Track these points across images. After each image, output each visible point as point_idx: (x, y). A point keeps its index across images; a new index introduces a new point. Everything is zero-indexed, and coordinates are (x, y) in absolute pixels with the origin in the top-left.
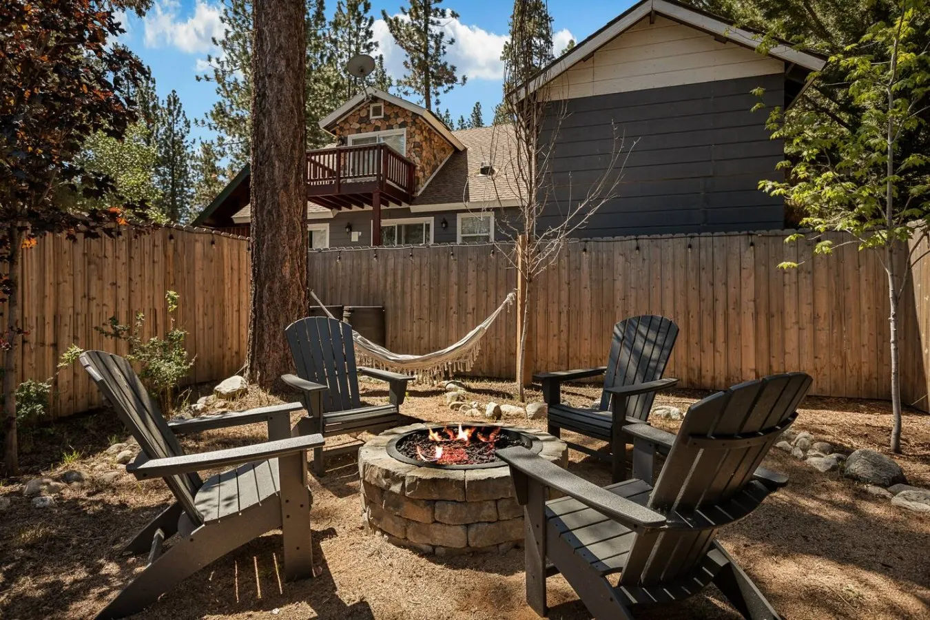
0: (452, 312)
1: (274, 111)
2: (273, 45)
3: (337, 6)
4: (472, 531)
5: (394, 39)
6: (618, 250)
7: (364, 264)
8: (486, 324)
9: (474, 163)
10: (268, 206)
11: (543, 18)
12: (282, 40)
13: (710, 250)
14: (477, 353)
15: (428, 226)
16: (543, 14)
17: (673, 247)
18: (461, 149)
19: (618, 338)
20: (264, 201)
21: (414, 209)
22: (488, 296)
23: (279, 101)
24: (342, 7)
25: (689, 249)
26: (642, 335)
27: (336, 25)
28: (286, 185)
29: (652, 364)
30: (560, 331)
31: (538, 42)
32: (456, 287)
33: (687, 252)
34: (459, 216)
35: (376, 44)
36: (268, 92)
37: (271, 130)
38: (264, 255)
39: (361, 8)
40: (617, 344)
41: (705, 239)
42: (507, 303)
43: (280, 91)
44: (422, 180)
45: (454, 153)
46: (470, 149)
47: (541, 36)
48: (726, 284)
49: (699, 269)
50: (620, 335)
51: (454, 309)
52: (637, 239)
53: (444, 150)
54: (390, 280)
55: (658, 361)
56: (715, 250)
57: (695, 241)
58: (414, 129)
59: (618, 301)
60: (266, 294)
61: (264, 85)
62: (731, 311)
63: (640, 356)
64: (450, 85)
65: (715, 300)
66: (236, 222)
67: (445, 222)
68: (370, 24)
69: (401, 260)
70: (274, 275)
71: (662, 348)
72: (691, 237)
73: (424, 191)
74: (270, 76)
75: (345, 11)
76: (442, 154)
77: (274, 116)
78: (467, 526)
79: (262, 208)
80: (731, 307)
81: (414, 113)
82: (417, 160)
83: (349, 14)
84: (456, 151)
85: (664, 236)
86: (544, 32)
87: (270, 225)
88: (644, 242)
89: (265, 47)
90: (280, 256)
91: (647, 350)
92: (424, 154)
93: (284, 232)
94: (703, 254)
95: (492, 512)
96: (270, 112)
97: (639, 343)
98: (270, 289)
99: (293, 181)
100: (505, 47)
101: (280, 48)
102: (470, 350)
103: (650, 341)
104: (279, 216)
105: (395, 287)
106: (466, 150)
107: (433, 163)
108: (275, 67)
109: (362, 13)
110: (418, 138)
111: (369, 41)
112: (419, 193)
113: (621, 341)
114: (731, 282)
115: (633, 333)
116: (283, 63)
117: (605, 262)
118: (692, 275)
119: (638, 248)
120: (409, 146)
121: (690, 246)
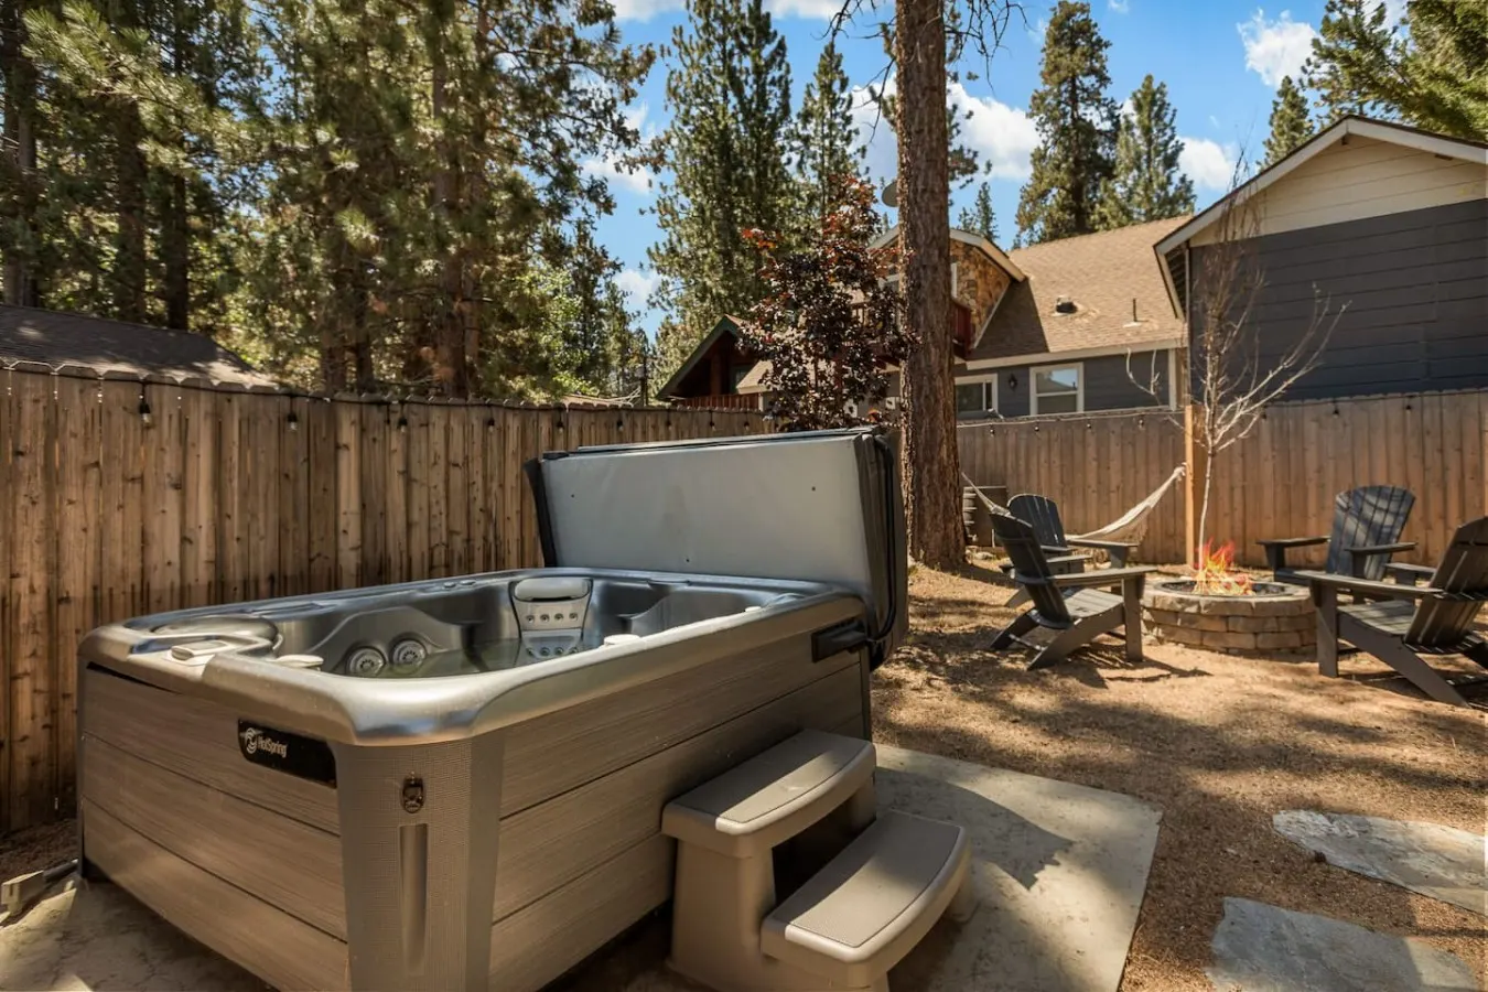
0: (1090, 491)
1: (929, 300)
2: (927, 237)
3: (805, 89)
4: (1260, 637)
5: (889, 125)
6: (1311, 416)
7: (979, 441)
8: (1153, 500)
9: (1044, 300)
10: (925, 390)
11: (1093, 45)
12: (935, 230)
13: (1437, 411)
14: (1143, 533)
15: (989, 386)
16: (1094, 39)
17: (1387, 410)
18: (1020, 278)
19: (1341, 508)
20: (920, 388)
21: (971, 365)
22: (1136, 472)
23: (934, 290)
24: (813, 92)
25: (1408, 412)
26: (1370, 504)
27: (806, 117)
28: (941, 371)
29: (1385, 530)
30: (1232, 509)
31: (1089, 81)
32: (1094, 464)
33: (1404, 415)
34: (1033, 371)
35: (857, 132)
36: (923, 282)
37: (926, 318)
38: (922, 439)
39: (836, 86)
40: (1340, 513)
41: (1430, 399)
42: (1175, 480)
43: (934, 279)
44: (978, 327)
45: (1011, 286)
46: (1032, 278)
47: (1092, 71)
48: (1460, 450)
49: (1423, 433)
50: (1345, 505)
51: (1094, 487)
52: (1334, 402)
53: (999, 284)
54: (1011, 458)
55: (1392, 527)
56: (1445, 411)
57: (1416, 402)
58: (966, 264)
59: (1312, 474)
60: (925, 475)
61: (918, 277)
62: (1467, 480)
63: (1369, 523)
64: (968, 177)
65: (1445, 469)
66: (741, 392)
67: (1013, 379)
68: (849, 107)
69: (1024, 436)
70: (933, 458)
71: (1397, 514)
72: (1411, 397)
73: (981, 341)
74: (924, 267)
75: (817, 97)
76: (998, 290)
77: (930, 305)
78: (1256, 634)
79: (919, 393)
80: (1468, 476)
81: (966, 245)
82: (972, 303)
83: (822, 100)
84: (1013, 280)
85: (1372, 397)
86: (1097, 65)
87: (927, 408)
88: (1345, 404)
89: (918, 240)
90: (939, 439)
91: (1378, 518)
92: (980, 293)
93: (941, 415)
94: (1427, 416)
95: (1275, 625)
96: (924, 300)
97: (1368, 511)
98: (929, 471)
99: (946, 365)
100: (1034, 98)
101: (934, 238)
102: (1135, 530)
103: (1381, 509)
104: (937, 401)
105: (1018, 465)
106: (1026, 279)
107: (989, 303)
108: (929, 256)
109: (838, 92)
110: (972, 275)
111: (849, 128)
112: (976, 344)
113: (1346, 510)
114: (1468, 447)
115: (1360, 503)
116: (936, 252)
117: (1291, 429)
118: (1413, 442)
119: (1336, 412)
120: (962, 285)
121: (1409, 408)
